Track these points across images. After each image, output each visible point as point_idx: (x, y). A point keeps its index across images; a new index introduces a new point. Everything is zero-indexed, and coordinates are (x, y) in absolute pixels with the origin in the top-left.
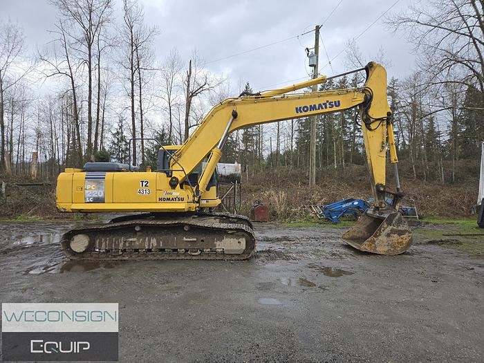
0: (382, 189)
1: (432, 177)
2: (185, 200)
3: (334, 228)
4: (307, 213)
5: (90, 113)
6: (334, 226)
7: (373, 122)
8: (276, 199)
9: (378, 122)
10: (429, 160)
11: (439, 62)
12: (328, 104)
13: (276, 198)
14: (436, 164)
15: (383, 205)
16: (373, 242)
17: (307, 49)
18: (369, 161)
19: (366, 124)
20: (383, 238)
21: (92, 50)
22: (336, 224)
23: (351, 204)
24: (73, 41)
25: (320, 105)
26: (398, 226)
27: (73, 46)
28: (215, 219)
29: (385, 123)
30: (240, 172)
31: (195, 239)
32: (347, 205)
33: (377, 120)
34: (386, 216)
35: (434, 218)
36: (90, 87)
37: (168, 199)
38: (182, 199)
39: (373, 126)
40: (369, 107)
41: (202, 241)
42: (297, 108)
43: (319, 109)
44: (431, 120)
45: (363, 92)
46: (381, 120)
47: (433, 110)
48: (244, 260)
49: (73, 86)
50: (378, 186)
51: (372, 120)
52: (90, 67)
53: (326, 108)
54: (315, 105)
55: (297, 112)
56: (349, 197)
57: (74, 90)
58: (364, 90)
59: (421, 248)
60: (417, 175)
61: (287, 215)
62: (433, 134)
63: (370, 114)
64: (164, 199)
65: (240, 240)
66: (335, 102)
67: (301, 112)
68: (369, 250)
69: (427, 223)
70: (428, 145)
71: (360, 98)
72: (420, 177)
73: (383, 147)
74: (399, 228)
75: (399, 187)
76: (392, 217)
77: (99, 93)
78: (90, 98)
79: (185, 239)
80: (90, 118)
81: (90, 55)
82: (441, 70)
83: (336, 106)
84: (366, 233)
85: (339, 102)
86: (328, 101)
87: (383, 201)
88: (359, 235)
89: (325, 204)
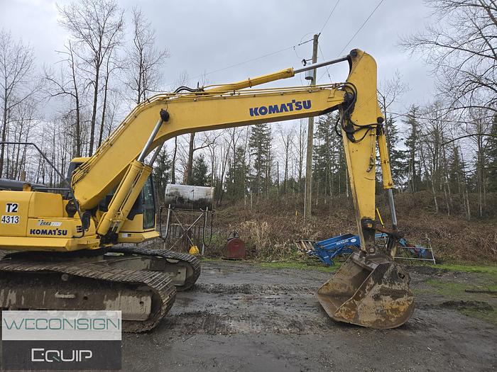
0: (370, 226)
1: (456, 210)
2: (69, 234)
3: (324, 272)
4: (294, 249)
5: (93, 133)
6: (325, 269)
7: (357, 130)
8: (258, 232)
9: (364, 131)
10: (453, 193)
11: (460, 84)
12: (294, 104)
13: (257, 230)
14: (462, 197)
15: (372, 250)
16: (353, 307)
17: (304, 60)
18: (352, 185)
19: (347, 134)
20: (368, 301)
21: (99, 71)
22: (327, 266)
23: (347, 241)
24: (81, 61)
25: (283, 106)
26: (392, 283)
27: (80, 66)
28: (143, 259)
29: (374, 132)
30: (211, 196)
31: (72, 296)
32: (343, 242)
33: (363, 127)
34: (374, 266)
35: (455, 263)
36: (95, 107)
37: (44, 232)
38: (65, 233)
39: (357, 136)
40: (352, 110)
41: (86, 298)
42: (251, 110)
43: (282, 111)
44: (456, 150)
45: (343, 90)
46: (369, 127)
47: (455, 137)
48: (143, 333)
49: (78, 106)
50: (364, 221)
51: (355, 128)
52: (96, 88)
53: (291, 109)
54: (276, 106)
55: (252, 115)
56: (349, 231)
57: (78, 110)
58: (345, 87)
59: (430, 315)
60: (439, 209)
61: (269, 253)
62: (457, 164)
63: (353, 119)
64: (38, 232)
65: (143, 299)
66: (304, 102)
67: (257, 114)
68: (346, 319)
69: (445, 271)
70: (453, 176)
71: (339, 98)
72: (443, 210)
73: (372, 166)
74: (394, 287)
75: (395, 223)
76: (382, 268)
77: (104, 113)
78: (94, 118)
79: (57, 295)
80: (92, 139)
81: (97, 76)
82: (464, 93)
83: (305, 107)
84: (352, 287)
85: (309, 102)
86: (294, 101)
87: (372, 244)
88: (342, 290)
89: (318, 239)
